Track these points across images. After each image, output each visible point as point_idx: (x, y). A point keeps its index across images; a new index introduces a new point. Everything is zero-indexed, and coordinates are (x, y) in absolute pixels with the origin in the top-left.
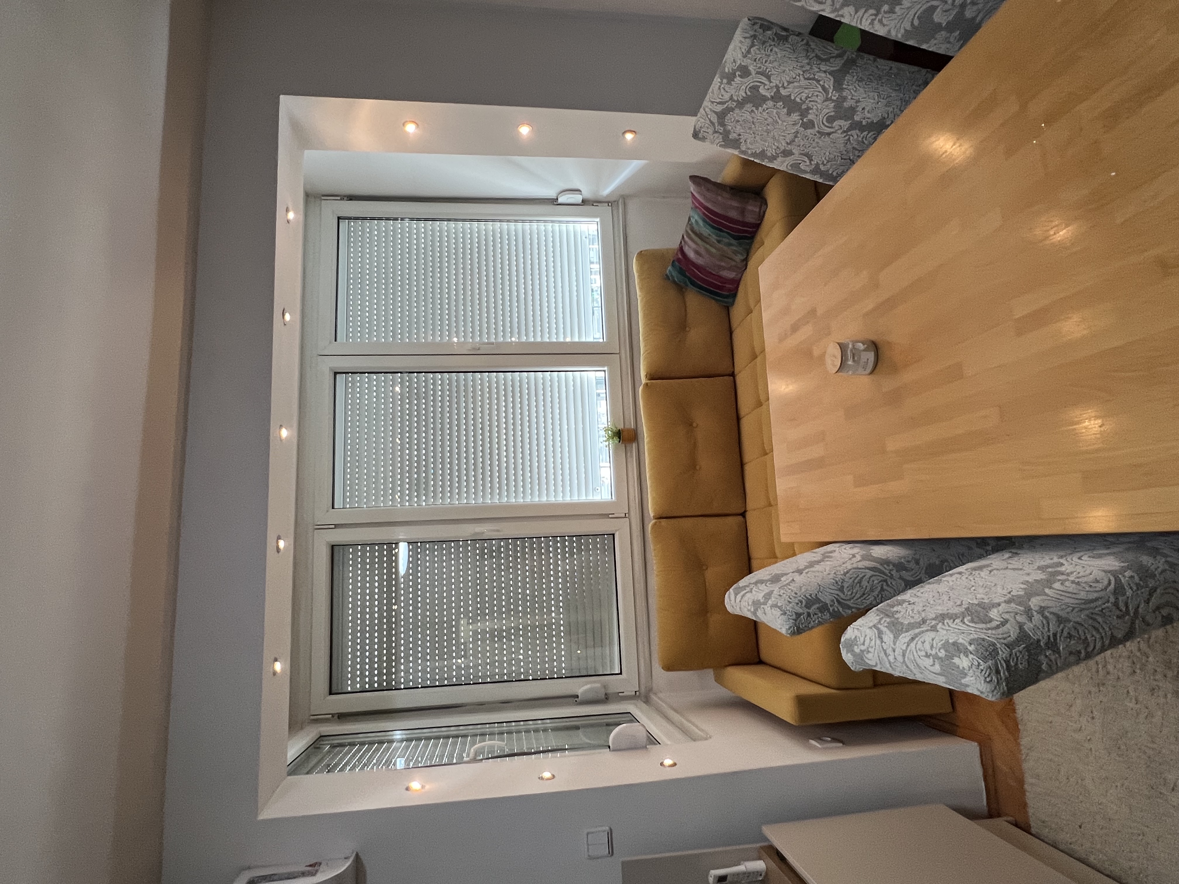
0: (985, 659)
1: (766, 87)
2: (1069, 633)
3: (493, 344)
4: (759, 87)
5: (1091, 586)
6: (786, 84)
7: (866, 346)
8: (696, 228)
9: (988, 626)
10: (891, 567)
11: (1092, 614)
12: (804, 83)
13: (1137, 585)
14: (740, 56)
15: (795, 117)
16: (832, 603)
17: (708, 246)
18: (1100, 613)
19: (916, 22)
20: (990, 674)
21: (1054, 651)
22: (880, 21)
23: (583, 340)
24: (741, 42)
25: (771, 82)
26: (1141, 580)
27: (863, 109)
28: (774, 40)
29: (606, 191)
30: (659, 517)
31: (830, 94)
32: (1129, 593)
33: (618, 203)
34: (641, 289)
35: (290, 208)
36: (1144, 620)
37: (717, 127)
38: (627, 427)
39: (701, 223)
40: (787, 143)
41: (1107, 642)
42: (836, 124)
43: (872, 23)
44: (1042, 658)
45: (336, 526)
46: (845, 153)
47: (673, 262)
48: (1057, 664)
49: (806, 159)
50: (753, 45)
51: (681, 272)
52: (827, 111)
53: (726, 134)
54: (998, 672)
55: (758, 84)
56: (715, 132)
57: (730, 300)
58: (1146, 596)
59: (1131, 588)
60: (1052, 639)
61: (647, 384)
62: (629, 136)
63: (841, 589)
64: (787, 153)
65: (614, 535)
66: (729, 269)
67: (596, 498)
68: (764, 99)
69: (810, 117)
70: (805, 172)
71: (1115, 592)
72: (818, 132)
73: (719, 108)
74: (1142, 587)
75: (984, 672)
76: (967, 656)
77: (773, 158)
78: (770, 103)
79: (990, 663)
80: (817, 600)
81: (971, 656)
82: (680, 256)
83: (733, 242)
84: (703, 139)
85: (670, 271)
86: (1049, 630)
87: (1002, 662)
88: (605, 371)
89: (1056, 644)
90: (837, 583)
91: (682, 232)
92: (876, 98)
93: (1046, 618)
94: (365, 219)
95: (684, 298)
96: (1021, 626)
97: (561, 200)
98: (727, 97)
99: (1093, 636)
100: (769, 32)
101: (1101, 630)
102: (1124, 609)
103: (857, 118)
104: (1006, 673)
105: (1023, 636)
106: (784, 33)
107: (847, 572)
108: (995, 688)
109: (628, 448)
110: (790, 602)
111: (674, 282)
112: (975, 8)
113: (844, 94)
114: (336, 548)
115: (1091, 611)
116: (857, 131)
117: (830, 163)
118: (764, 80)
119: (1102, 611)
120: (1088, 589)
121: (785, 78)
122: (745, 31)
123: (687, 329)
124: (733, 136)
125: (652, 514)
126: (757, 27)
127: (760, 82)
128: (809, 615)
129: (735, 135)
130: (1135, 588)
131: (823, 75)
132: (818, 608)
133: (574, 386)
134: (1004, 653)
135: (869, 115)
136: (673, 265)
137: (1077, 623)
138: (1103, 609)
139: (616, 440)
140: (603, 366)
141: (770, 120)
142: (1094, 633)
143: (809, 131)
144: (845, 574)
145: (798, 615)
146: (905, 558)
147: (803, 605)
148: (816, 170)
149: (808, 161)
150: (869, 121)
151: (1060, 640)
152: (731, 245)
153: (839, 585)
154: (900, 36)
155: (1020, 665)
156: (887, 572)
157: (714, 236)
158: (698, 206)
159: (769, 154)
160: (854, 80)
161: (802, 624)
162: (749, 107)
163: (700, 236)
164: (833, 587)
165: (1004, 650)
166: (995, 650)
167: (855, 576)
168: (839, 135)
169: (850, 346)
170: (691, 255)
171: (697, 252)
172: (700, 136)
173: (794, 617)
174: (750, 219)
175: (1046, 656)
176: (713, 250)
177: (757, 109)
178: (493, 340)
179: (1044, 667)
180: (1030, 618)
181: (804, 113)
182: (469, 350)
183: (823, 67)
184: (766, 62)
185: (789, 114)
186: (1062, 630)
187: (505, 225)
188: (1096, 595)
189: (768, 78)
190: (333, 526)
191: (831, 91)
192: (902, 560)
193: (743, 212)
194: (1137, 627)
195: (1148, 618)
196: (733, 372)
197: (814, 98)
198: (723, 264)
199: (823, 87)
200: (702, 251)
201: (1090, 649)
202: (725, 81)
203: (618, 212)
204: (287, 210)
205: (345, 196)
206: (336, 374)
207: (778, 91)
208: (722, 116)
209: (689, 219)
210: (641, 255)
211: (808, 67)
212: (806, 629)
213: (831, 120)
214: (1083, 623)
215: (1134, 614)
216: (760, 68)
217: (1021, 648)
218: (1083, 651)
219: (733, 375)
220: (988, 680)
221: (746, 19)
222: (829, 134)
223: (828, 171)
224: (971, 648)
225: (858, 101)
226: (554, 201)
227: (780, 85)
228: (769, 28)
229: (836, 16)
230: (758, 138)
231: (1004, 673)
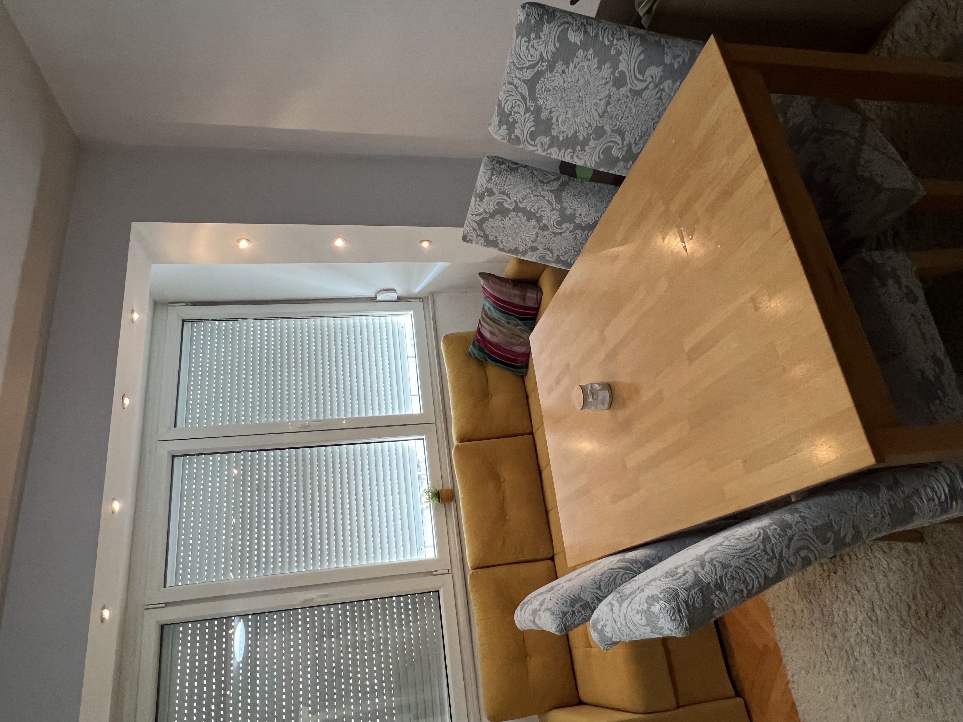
0: (669, 602)
1: (508, 203)
2: (731, 576)
3: (321, 421)
4: (503, 202)
5: (747, 539)
6: (521, 200)
7: (601, 386)
8: (489, 313)
9: (674, 578)
10: (639, 565)
11: (748, 559)
12: (533, 198)
13: (778, 534)
14: (485, 182)
15: (533, 222)
16: (592, 601)
17: (500, 328)
18: (753, 558)
19: (602, 157)
20: (673, 613)
21: (721, 591)
22: (577, 156)
23: (403, 413)
24: (484, 173)
25: (510, 199)
26: (781, 530)
27: (580, 215)
28: (507, 170)
29: (417, 290)
30: (476, 568)
31: (554, 206)
32: (773, 541)
33: (428, 299)
34: (448, 366)
35: (135, 309)
36: (788, 562)
37: (479, 232)
38: (446, 487)
39: (492, 309)
40: (532, 242)
41: (762, 581)
42: (565, 226)
43: (572, 157)
44: (713, 597)
45: (167, 605)
46: (575, 246)
47: (474, 341)
48: (725, 601)
49: (549, 253)
50: (492, 174)
51: (481, 350)
52: (556, 217)
53: (486, 237)
54: (679, 611)
55: (502, 201)
56: (478, 236)
57: (523, 370)
58: (786, 542)
59: (775, 537)
60: (719, 581)
61: (457, 447)
62: (425, 244)
63: (599, 588)
64: (534, 249)
65: (438, 591)
66: (519, 345)
67: (421, 557)
68: (508, 211)
69: (544, 222)
70: (550, 262)
71: (763, 542)
72: (552, 232)
73: (478, 218)
74: (783, 536)
75: (669, 612)
76: (658, 603)
77: (525, 253)
78: (513, 214)
79: (673, 604)
80: (580, 599)
81: (661, 602)
82: (479, 337)
83: (520, 322)
84: (470, 241)
85: (471, 349)
86: (716, 574)
87: (683, 603)
88: (423, 439)
89: (723, 585)
90: (595, 583)
91: (479, 317)
92: (587, 207)
93: (714, 566)
94: (207, 320)
95: (485, 371)
96: (696, 574)
97: (379, 298)
98: (481, 210)
99: (750, 576)
100: (504, 166)
101: (756, 572)
102: (771, 554)
103: (578, 221)
104: (687, 611)
105: (698, 581)
106: (515, 166)
107: (604, 573)
108: (680, 625)
109: (448, 509)
110: (557, 603)
111: (476, 358)
112: (638, 146)
113: (565, 205)
114: (166, 628)
115: (747, 557)
116: (580, 231)
117: (567, 255)
118: (506, 198)
119: (755, 556)
120: (744, 541)
121: (520, 196)
122: (485, 165)
123: (490, 397)
124: (491, 238)
125: (470, 567)
126: (494, 162)
127: (503, 199)
128: (573, 612)
129: (492, 237)
130: (777, 537)
131: (546, 193)
132: (581, 606)
133: (396, 454)
134: (683, 595)
135: (585, 219)
136: (474, 344)
137: (736, 567)
138: (755, 555)
139: (436, 500)
140: (421, 435)
141: (515, 225)
142: (751, 574)
143: (545, 233)
144: (602, 575)
145: (565, 614)
146: (649, 556)
147: (568, 605)
148: (558, 261)
149: (550, 254)
150: (587, 223)
151: (726, 582)
152: (517, 325)
153: (597, 584)
154: (593, 165)
155: (697, 605)
156: (636, 570)
157: (504, 319)
158: (489, 296)
159: (521, 250)
160: (569, 196)
161: (568, 622)
162: (498, 217)
163: (493, 320)
164: (592, 587)
165: (684, 594)
166: (677, 594)
167: (610, 575)
168: (567, 233)
169: (589, 387)
170: (487, 335)
171: (491, 333)
172: (468, 239)
173: (561, 614)
174: (530, 303)
175: (717, 596)
176: (505, 330)
177: (505, 218)
178: (321, 417)
179: (716, 604)
180: (703, 567)
181: (539, 220)
182: (300, 428)
183: (546, 188)
184: (504, 185)
185: (528, 220)
186: (726, 574)
187: (332, 320)
188: (749, 545)
189: (508, 196)
190: (164, 605)
191: (554, 203)
192: (648, 559)
193: (524, 298)
194: (783, 567)
195: (792, 560)
196: (532, 431)
197: (544, 209)
198: (514, 341)
199: (548, 201)
200: (495, 331)
201: (750, 587)
202: (478, 199)
203: (428, 305)
204: (132, 312)
205: (190, 302)
206: (173, 457)
207: (517, 204)
208: (480, 223)
209: (483, 307)
210: (446, 337)
211: (534, 188)
212: (572, 626)
213: (559, 223)
214: (741, 567)
215: (780, 557)
216: (501, 189)
217: (696, 590)
218: (744, 589)
219: (532, 433)
220: (673, 618)
221: (486, 158)
222: (561, 234)
223: (567, 260)
224: (661, 596)
225: (575, 210)
226: (373, 299)
227: (518, 201)
228: (503, 163)
229: (547, 154)
230: (510, 239)
231: (685, 612)
